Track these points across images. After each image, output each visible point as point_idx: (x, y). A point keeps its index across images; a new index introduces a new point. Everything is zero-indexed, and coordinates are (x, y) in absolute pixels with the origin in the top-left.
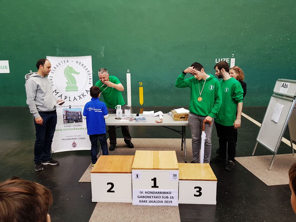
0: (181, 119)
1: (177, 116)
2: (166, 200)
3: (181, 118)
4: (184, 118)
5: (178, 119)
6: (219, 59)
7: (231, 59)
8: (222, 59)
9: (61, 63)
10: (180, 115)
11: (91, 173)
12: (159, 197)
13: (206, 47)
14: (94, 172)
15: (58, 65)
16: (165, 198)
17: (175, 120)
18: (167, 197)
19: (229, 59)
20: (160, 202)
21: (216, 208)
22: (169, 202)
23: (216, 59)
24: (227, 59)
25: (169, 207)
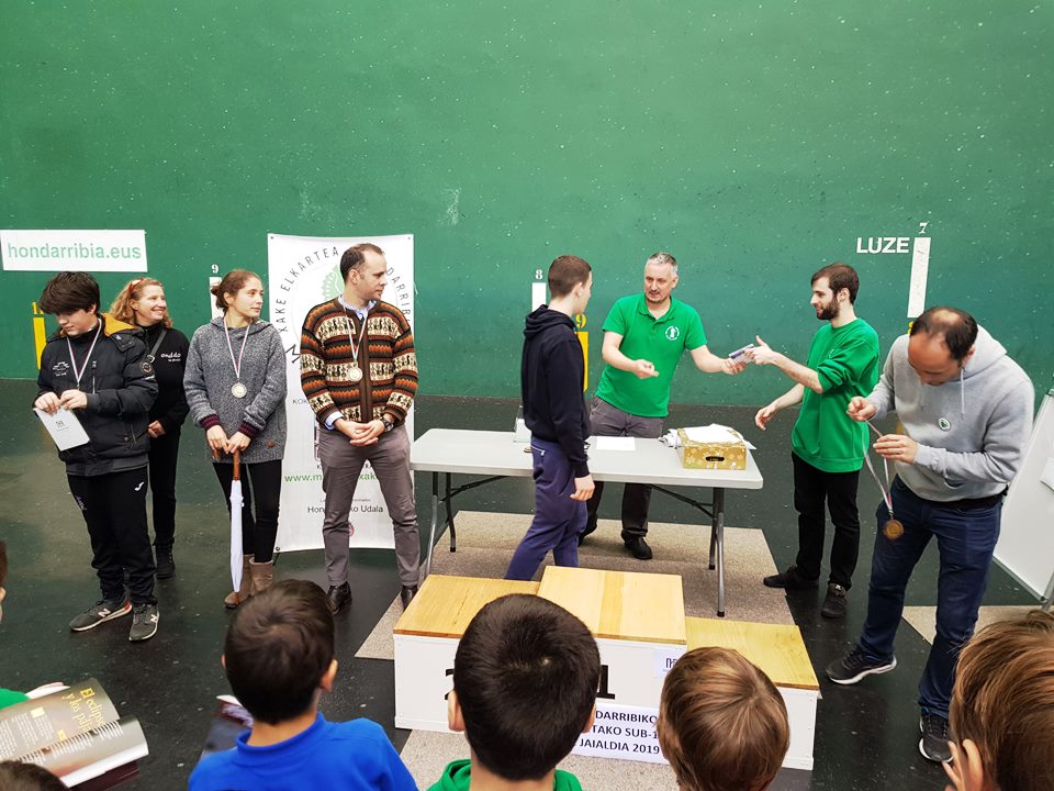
0: (710, 463)
1: (694, 451)
2: (640, 741)
3: (708, 459)
4: (721, 459)
5: (700, 462)
6: (871, 240)
7: (917, 240)
8: (880, 239)
9: (314, 258)
10: (707, 450)
11: (396, 632)
12: (617, 731)
13: (823, 193)
14: (405, 632)
15: (306, 264)
16: (636, 733)
17: (689, 467)
18: (643, 733)
19: (908, 239)
20: (618, 746)
21: (813, 782)
22: (647, 749)
23: (860, 240)
24: (900, 239)
25: (649, 766)
